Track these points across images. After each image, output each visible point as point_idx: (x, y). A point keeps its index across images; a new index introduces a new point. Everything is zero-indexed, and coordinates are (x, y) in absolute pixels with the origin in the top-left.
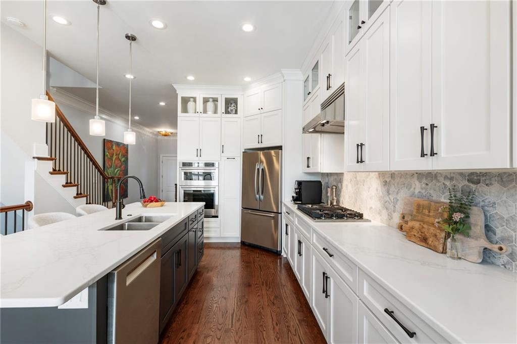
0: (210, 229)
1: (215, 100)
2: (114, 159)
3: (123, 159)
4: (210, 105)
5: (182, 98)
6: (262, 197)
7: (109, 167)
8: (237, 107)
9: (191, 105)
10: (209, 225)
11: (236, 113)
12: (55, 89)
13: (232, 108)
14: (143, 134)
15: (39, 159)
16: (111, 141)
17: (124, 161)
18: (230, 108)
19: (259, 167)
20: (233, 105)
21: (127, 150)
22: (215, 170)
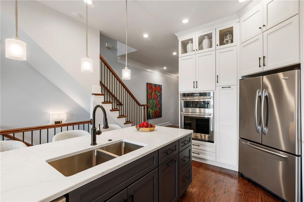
0: (206, 152)
1: (210, 36)
2: (153, 94)
3: (159, 94)
4: (206, 42)
5: (182, 42)
6: (265, 129)
7: (150, 99)
8: (232, 38)
9: (189, 46)
10: (205, 148)
11: (232, 42)
12: (119, 57)
13: (227, 39)
14: (171, 78)
15: (96, 94)
16: (151, 84)
17: (159, 95)
18: (225, 39)
19: (260, 94)
20: (228, 36)
21: (161, 89)
22: (210, 98)
